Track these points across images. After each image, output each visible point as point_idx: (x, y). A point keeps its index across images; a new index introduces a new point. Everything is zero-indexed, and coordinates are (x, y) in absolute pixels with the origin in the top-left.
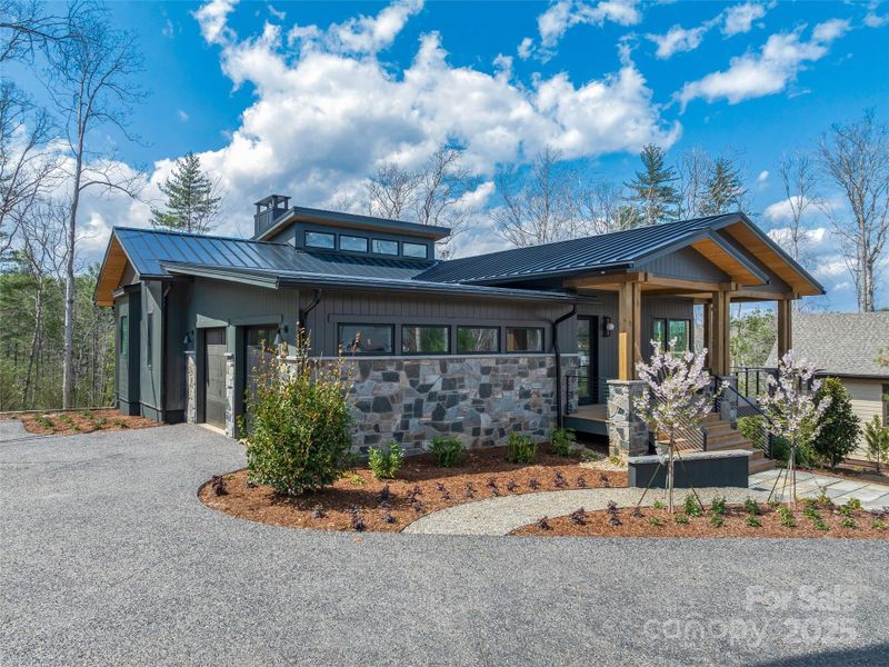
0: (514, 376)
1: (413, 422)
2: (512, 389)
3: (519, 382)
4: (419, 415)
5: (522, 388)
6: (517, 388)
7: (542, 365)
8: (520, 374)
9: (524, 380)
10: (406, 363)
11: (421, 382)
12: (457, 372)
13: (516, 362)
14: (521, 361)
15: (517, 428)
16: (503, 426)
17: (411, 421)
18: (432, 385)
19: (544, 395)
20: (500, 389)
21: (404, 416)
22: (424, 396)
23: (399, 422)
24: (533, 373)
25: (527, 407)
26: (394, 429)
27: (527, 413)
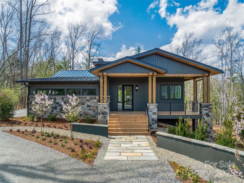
0: (85, 101)
1: (55, 111)
2: (84, 105)
3: (87, 103)
4: (56, 109)
5: (88, 105)
6: (86, 105)
7: (95, 99)
8: (87, 101)
9: (88, 102)
10: (52, 97)
11: (57, 102)
12: (67, 100)
13: (86, 98)
14: (87, 98)
15: (86, 114)
16: (81, 114)
17: (54, 111)
18: (59, 103)
19: (96, 107)
20: (80, 104)
21: (52, 109)
22: (57, 105)
23: (51, 110)
24: (92, 101)
25: (89, 110)
26: (49, 112)
27: (89, 111)
